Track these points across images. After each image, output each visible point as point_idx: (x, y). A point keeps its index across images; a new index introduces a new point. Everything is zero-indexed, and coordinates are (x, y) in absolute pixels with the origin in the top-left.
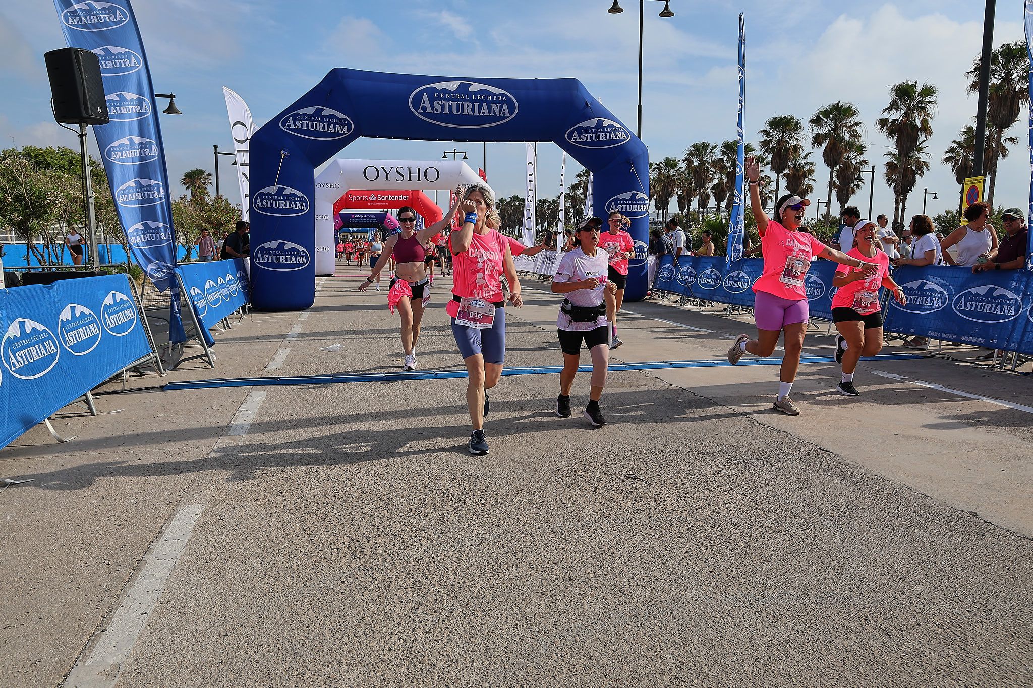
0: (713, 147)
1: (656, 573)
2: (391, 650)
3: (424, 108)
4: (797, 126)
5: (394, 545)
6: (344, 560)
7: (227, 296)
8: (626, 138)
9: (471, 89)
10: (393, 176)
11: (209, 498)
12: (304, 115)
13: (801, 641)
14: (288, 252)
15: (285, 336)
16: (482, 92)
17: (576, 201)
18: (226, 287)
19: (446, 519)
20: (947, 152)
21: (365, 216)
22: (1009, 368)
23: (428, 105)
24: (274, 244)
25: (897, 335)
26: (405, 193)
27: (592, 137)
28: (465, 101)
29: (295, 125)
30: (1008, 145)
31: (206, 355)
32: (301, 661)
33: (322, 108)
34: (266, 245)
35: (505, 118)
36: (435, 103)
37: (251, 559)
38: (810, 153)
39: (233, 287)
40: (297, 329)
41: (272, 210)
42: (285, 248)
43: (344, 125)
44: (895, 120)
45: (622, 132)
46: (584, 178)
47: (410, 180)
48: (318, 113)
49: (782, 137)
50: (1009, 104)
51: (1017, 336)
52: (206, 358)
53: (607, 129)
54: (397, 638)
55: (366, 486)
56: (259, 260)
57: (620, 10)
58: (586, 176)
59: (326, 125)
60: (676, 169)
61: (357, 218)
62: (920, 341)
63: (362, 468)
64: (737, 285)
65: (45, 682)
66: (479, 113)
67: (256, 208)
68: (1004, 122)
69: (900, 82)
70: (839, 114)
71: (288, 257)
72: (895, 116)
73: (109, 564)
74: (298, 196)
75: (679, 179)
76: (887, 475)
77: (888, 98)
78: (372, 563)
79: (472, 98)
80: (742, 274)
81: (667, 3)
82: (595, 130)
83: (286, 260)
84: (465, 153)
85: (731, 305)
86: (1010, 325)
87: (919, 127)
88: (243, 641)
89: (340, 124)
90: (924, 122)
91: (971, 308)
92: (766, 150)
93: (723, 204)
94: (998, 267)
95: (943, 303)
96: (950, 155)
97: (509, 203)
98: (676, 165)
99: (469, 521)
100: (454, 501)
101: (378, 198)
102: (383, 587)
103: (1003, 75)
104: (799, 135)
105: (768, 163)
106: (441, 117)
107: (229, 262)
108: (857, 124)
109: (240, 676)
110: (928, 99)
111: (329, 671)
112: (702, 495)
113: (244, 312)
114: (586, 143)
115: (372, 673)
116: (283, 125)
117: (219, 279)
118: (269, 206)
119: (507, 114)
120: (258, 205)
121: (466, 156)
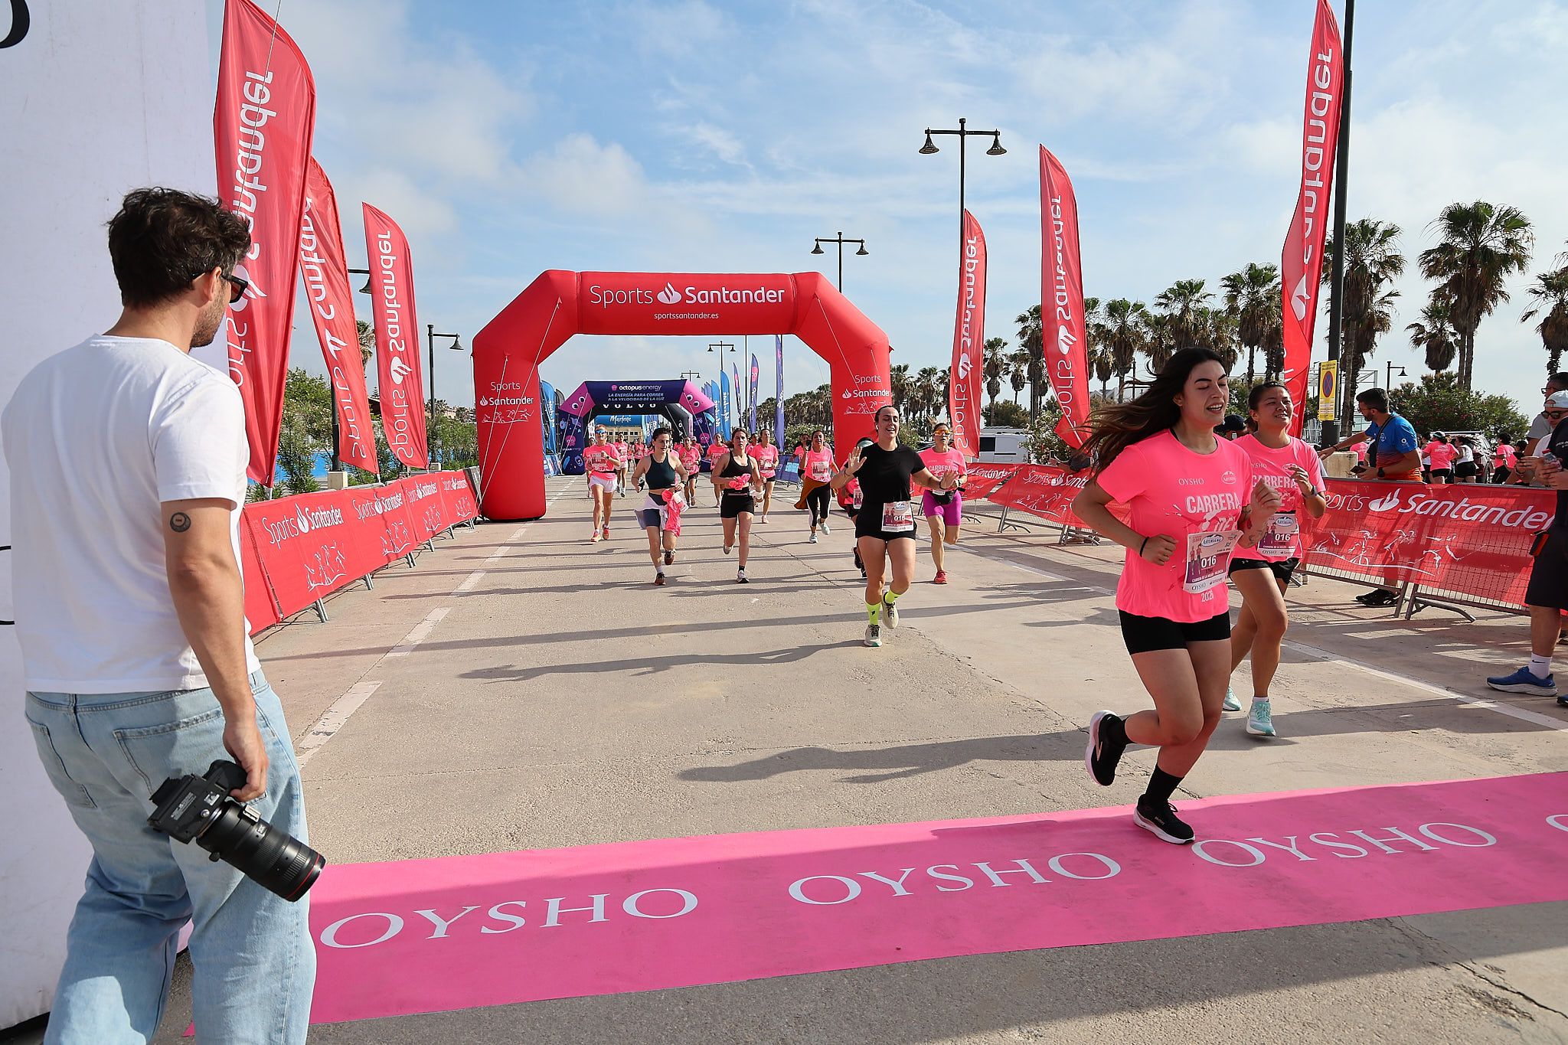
0: (1385, 231)
17: (997, 366)
21: (639, 388)
26: (773, 281)
46: (1031, 323)
58: (1035, 319)
84: (862, 241)
101: (685, 297)
121: (865, 248)
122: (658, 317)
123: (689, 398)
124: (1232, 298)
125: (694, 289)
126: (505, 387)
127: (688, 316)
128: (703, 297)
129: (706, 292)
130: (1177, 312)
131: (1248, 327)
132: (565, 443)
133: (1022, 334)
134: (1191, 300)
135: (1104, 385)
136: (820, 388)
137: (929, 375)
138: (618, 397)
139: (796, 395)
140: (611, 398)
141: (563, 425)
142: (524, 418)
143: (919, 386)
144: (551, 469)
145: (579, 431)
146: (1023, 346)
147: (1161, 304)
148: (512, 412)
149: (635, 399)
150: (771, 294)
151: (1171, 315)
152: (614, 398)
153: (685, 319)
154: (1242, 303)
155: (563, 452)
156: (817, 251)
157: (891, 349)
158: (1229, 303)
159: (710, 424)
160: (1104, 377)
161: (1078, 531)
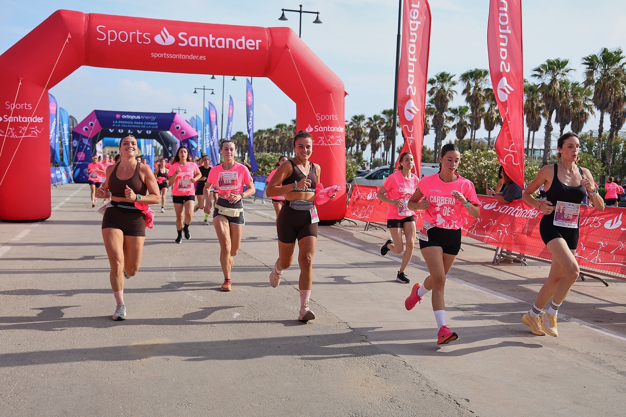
21: (138, 117)
46: (438, 85)
58: (442, 82)
84: (318, 13)
98: (618, 60)
101: (178, 40)
121: (320, 19)
122: (154, 55)
123: (178, 128)
124: (590, 74)
125: (185, 34)
126: (18, 106)
127: (180, 56)
128: (193, 41)
129: (196, 38)
130: (547, 82)
131: (600, 95)
132: (76, 160)
133: (431, 93)
134: (558, 73)
135: (489, 134)
136: (278, 126)
137: (359, 120)
138: (121, 124)
139: (259, 131)
140: (115, 124)
141: (75, 143)
142: (34, 134)
143: (352, 129)
144: (64, 177)
145: (88, 149)
146: (430, 102)
147: (535, 75)
148: (26, 129)
149: (134, 126)
150: (250, 42)
151: (543, 84)
152: (118, 124)
153: (178, 59)
154: (597, 76)
155: (74, 165)
156: (283, 18)
157: (346, 94)
158: (587, 77)
159: (193, 149)
160: (489, 127)
161: (509, 253)
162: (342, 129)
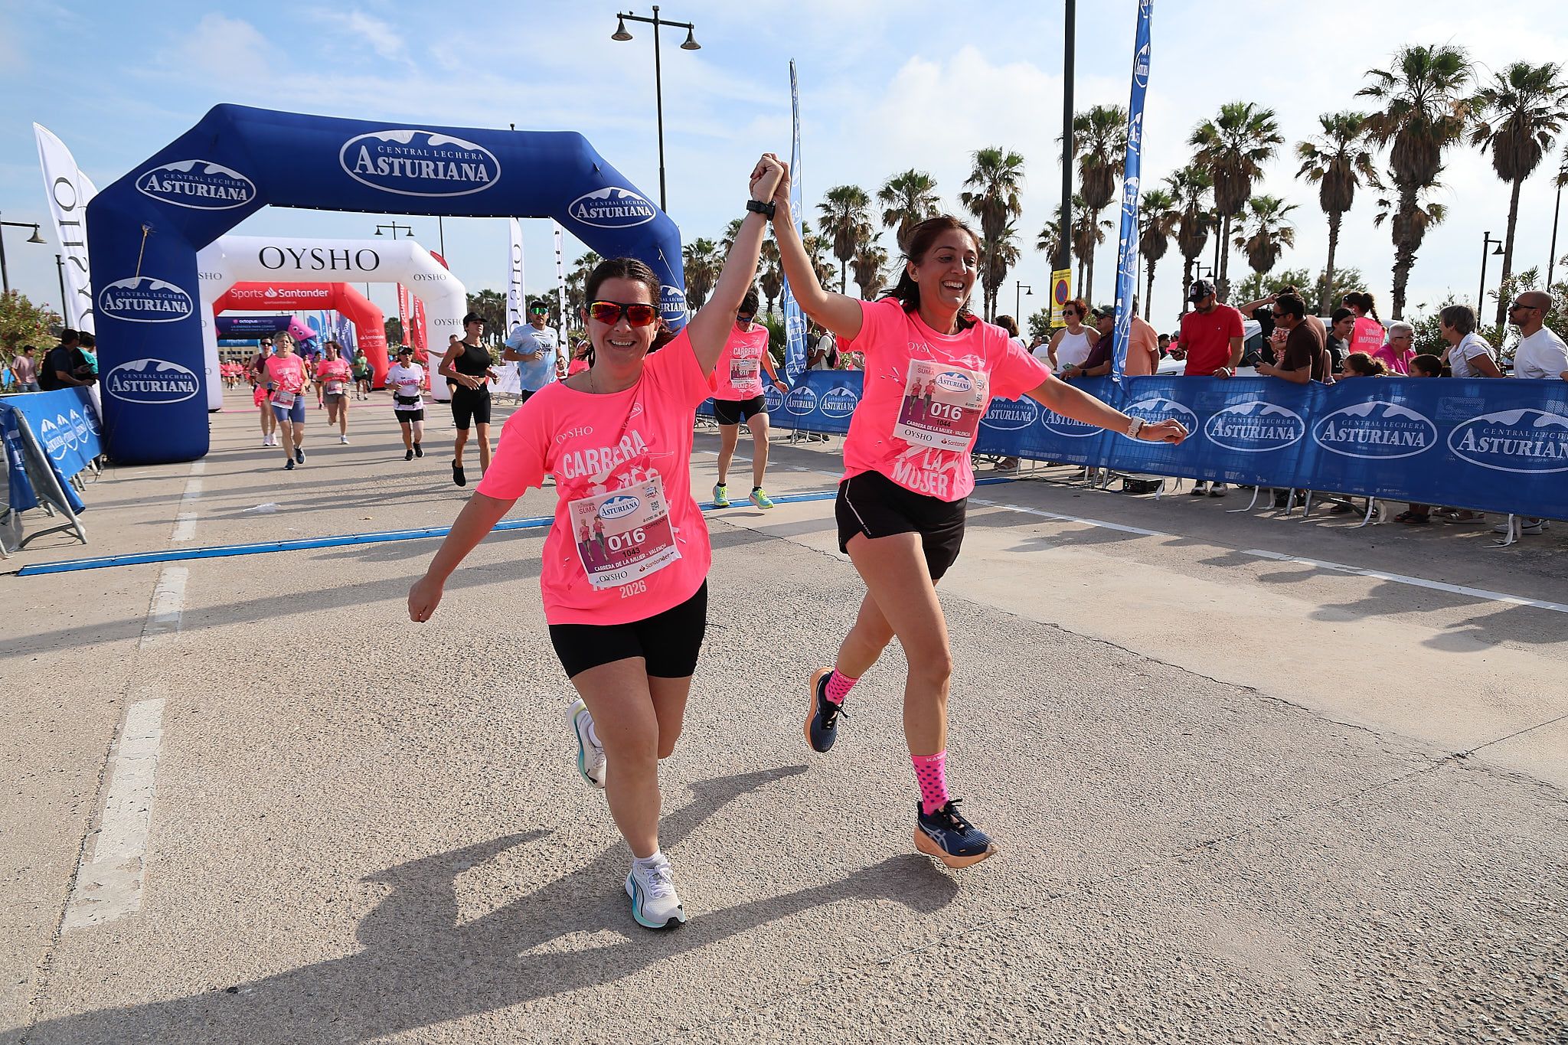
1: (744, 707)
2: (468, 804)
3: (364, 167)
4: (864, 200)
5: (437, 715)
6: (380, 735)
7: (73, 443)
8: (650, 214)
9: (432, 142)
10: (307, 261)
11: (165, 691)
12: (176, 172)
13: (893, 745)
14: (164, 376)
15: (182, 497)
16: (448, 146)
17: (576, 296)
18: (70, 429)
19: (492, 683)
20: (1040, 236)
21: (256, 321)
22: (1101, 487)
23: (368, 162)
24: (140, 365)
25: (987, 457)
26: (322, 286)
27: (604, 213)
28: (424, 158)
29: (161, 186)
30: (1104, 229)
31: (73, 525)
32: (365, 827)
33: (205, 162)
34: (127, 366)
35: (482, 183)
36: (380, 161)
37: (257, 745)
38: (881, 234)
39: (81, 429)
40: (195, 486)
41: (132, 313)
42: (159, 369)
43: (241, 188)
44: (979, 196)
45: (644, 206)
46: (586, 266)
47: (333, 268)
48: (198, 169)
49: (846, 213)
50: (1103, 179)
51: (1106, 450)
52: (73, 531)
53: (624, 202)
54: (471, 794)
55: (378, 661)
56: (116, 388)
57: (628, 37)
58: (589, 262)
59: (213, 188)
60: (712, 254)
61: (243, 324)
62: (1011, 463)
63: (366, 643)
64: (801, 404)
65: (48, 884)
66: (445, 176)
67: (106, 311)
68: (1099, 199)
69: (982, 148)
70: (914, 185)
71: (164, 383)
72: (979, 189)
73: (62, 771)
74: (173, 293)
75: (717, 268)
76: (975, 598)
77: (971, 166)
78: (415, 734)
79: (433, 155)
80: (808, 391)
81: (690, 31)
82: (608, 204)
83: (161, 387)
84: (410, 228)
85: (796, 430)
86: (1100, 437)
87: (1007, 204)
88: (286, 819)
89: (234, 188)
90: (1012, 198)
91: (1061, 421)
92: (827, 230)
93: (776, 301)
94: (1084, 374)
95: (1032, 417)
96: (1043, 239)
97: (478, 301)
98: (711, 249)
99: (522, 683)
100: (497, 665)
101: (279, 294)
102: (438, 753)
103: (1095, 144)
104: (867, 211)
105: (832, 246)
106: (389, 180)
107: (67, 393)
108: (935, 199)
109: (297, 847)
110: (1015, 169)
111: (403, 830)
112: (783, 633)
113: (98, 468)
114: (597, 220)
115: (454, 826)
116: (142, 186)
117: (59, 419)
118: (128, 308)
119: (486, 179)
120: (109, 306)
121: (412, 233)
150: (322, 291)
156: (378, 233)
162: (383, 337)
